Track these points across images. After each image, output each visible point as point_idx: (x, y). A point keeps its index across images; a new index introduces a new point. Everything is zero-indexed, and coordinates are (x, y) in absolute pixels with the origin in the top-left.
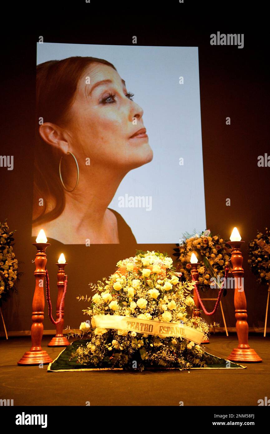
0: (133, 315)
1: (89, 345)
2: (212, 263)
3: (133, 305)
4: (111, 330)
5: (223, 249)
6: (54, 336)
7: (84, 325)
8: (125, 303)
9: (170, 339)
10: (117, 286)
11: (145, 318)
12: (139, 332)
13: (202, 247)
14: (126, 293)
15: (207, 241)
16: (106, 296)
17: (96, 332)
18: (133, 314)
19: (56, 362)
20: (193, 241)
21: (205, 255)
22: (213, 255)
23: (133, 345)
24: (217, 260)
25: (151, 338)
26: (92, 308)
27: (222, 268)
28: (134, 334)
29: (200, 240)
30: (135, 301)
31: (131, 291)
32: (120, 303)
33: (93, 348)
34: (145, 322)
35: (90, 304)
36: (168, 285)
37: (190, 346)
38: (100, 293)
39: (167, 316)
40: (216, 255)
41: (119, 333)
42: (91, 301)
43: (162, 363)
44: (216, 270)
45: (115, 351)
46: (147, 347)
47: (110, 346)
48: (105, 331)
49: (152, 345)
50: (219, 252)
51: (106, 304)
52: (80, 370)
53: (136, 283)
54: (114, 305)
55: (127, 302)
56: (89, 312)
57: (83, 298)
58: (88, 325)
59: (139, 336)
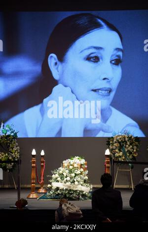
0: (65, 183)
1: (51, 192)
2: (126, 150)
3: (65, 179)
4: (58, 187)
5: (133, 142)
6: (40, 188)
7: (49, 186)
8: (63, 178)
9: (77, 190)
10: (61, 172)
12: (66, 188)
13: (122, 141)
14: (63, 175)
15: (124, 138)
16: (57, 175)
17: (53, 188)
20: (117, 137)
21: (123, 145)
22: (127, 146)
23: (64, 192)
24: (129, 148)
25: (70, 190)
27: (131, 154)
28: (64, 189)
29: (121, 137)
31: (65, 174)
32: (61, 178)
34: (68, 185)
35: (51, 178)
36: (79, 172)
37: (84, 193)
38: (55, 174)
39: (76, 183)
40: (129, 146)
41: (60, 188)
43: (74, 198)
44: (128, 154)
45: (59, 194)
46: (69, 193)
47: (57, 192)
48: (56, 188)
50: (131, 144)
51: (57, 178)
53: (67, 171)
54: (59, 179)
56: (51, 181)
57: (49, 176)
58: (50, 186)
59: (66, 190)
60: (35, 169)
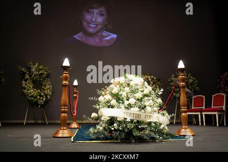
1: (98, 127)
3: (126, 103)
4: (113, 117)
7: (94, 115)
8: (121, 101)
10: (115, 91)
11: (135, 110)
12: (132, 119)
14: (121, 95)
16: (108, 97)
17: (102, 119)
18: (127, 108)
19: (76, 136)
23: (128, 127)
25: (139, 122)
26: (99, 105)
28: (128, 120)
30: (128, 100)
31: (124, 94)
32: (117, 101)
33: (101, 128)
34: (135, 113)
37: (161, 127)
38: (103, 96)
39: (148, 109)
41: (118, 119)
42: (98, 101)
47: (112, 127)
48: (109, 118)
49: (140, 127)
51: (108, 102)
52: (92, 141)
54: (114, 102)
55: (122, 101)
56: (98, 107)
57: (92, 98)
58: (96, 115)
59: (132, 121)
60: (67, 88)
